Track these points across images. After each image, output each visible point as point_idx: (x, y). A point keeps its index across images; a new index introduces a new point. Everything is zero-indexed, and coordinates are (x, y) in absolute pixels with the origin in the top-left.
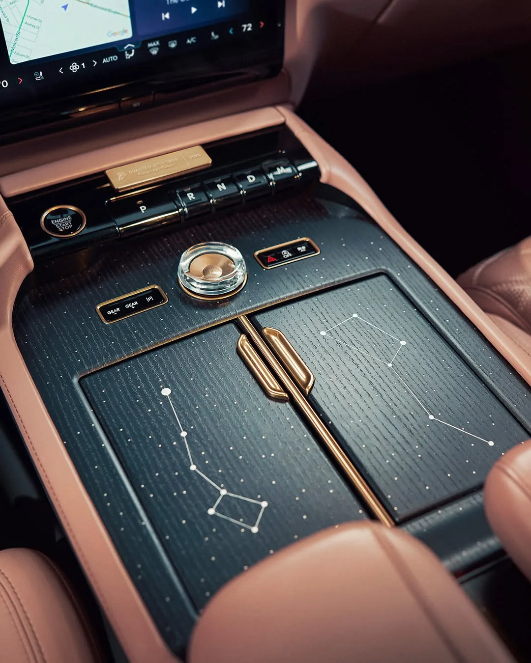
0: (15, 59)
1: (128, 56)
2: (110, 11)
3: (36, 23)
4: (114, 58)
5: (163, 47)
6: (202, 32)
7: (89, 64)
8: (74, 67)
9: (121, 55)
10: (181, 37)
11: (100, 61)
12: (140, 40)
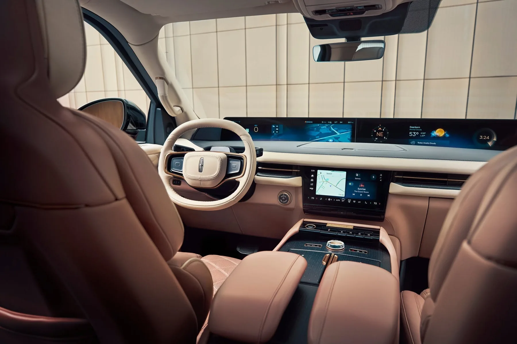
0: (317, 193)
1: (342, 201)
2: (340, 189)
3: (324, 188)
4: (339, 200)
5: (352, 201)
6: (363, 201)
7: (333, 200)
8: (329, 199)
9: (341, 200)
10: (357, 200)
11: (335, 200)
12: (346, 198)
